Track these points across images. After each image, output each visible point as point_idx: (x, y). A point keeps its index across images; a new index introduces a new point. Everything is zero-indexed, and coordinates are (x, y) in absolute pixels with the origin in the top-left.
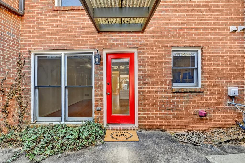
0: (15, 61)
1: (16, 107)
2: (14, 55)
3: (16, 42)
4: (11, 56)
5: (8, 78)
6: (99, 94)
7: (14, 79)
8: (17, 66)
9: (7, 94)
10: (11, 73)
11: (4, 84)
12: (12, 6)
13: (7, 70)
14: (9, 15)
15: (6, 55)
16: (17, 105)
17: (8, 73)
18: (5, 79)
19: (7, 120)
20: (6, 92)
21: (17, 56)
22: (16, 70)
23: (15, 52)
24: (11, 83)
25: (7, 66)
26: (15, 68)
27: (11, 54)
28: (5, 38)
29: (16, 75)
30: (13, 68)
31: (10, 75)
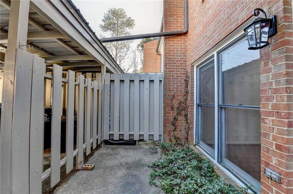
0: (183, 79)
1: (183, 123)
2: (182, 74)
3: (184, 61)
4: (179, 75)
5: (177, 95)
6: (275, 130)
7: (181, 96)
8: (185, 83)
9: (175, 109)
10: (179, 91)
11: (173, 100)
12: (179, 30)
13: (176, 88)
14: (177, 40)
15: (175, 75)
16: (184, 121)
17: (176, 90)
18: (174, 96)
19: (175, 133)
20: (175, 107)
21: (184, 74)
22: (183, 87)
23: (183, 70)
24: (179, 100)
25: (176, 85)
26: (182, 86)
27: (179, 73)
28: (174, 61)
29: (183, 92)
30: (181, 86)
31: (178, 93)
